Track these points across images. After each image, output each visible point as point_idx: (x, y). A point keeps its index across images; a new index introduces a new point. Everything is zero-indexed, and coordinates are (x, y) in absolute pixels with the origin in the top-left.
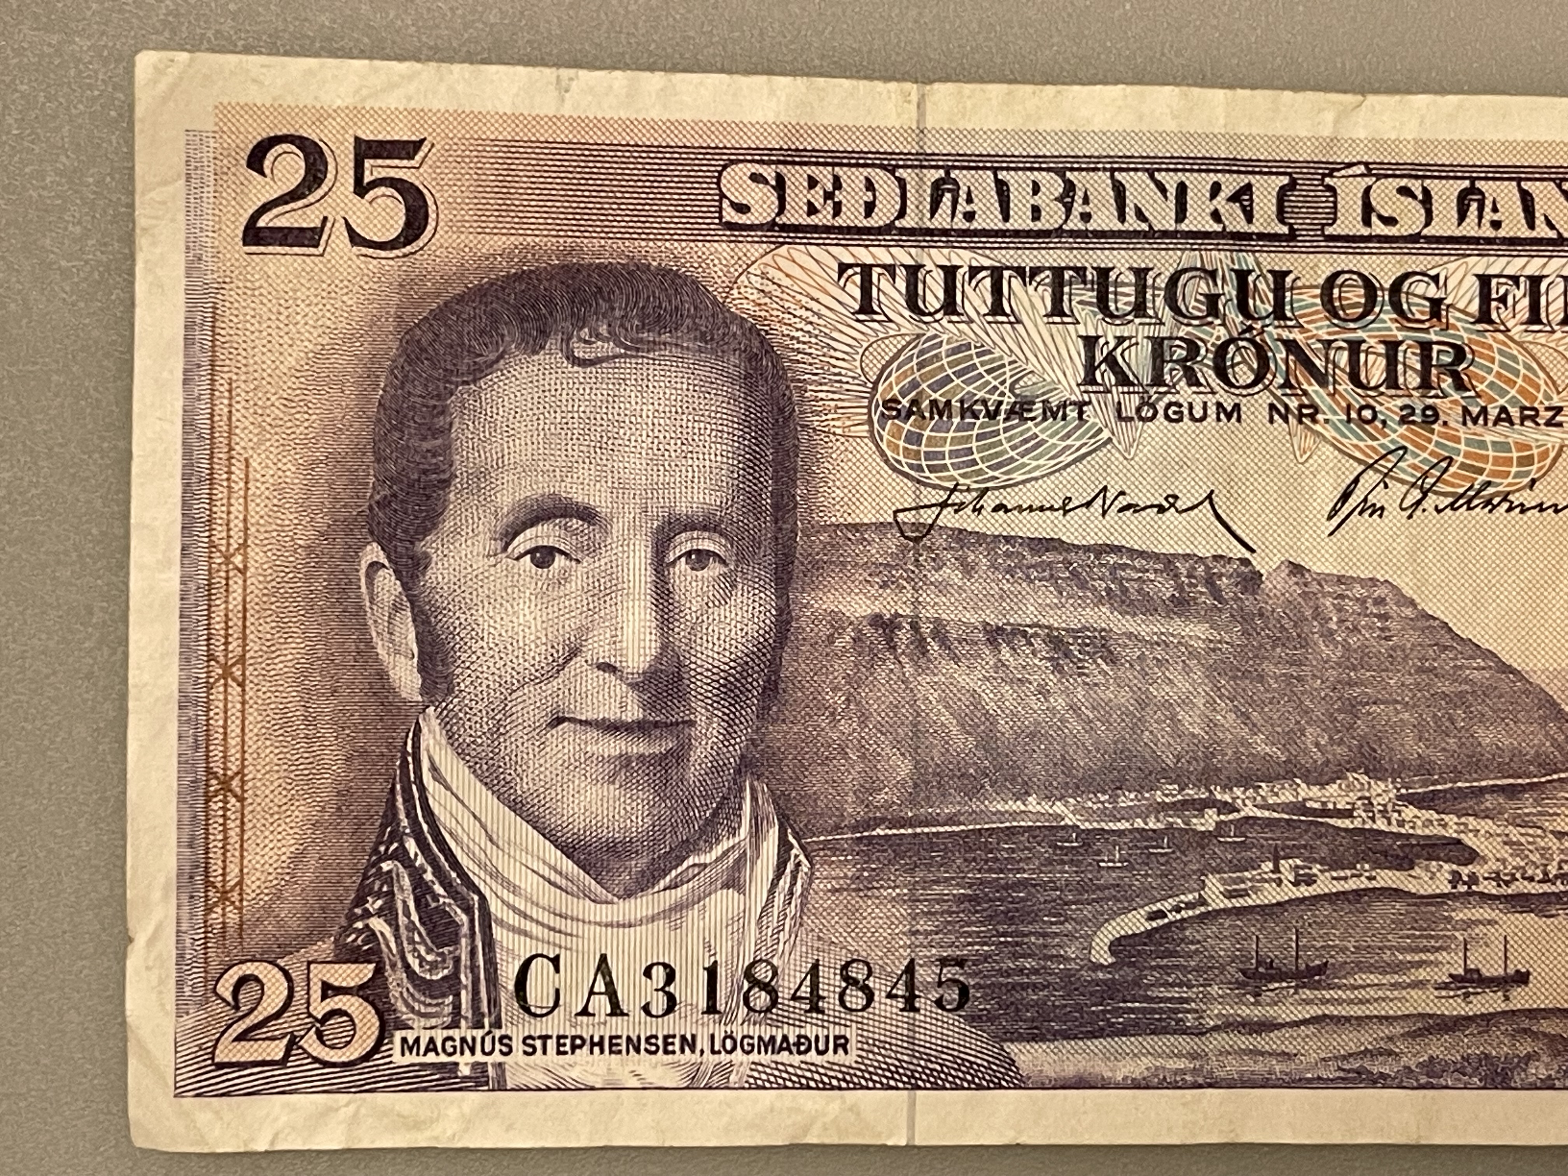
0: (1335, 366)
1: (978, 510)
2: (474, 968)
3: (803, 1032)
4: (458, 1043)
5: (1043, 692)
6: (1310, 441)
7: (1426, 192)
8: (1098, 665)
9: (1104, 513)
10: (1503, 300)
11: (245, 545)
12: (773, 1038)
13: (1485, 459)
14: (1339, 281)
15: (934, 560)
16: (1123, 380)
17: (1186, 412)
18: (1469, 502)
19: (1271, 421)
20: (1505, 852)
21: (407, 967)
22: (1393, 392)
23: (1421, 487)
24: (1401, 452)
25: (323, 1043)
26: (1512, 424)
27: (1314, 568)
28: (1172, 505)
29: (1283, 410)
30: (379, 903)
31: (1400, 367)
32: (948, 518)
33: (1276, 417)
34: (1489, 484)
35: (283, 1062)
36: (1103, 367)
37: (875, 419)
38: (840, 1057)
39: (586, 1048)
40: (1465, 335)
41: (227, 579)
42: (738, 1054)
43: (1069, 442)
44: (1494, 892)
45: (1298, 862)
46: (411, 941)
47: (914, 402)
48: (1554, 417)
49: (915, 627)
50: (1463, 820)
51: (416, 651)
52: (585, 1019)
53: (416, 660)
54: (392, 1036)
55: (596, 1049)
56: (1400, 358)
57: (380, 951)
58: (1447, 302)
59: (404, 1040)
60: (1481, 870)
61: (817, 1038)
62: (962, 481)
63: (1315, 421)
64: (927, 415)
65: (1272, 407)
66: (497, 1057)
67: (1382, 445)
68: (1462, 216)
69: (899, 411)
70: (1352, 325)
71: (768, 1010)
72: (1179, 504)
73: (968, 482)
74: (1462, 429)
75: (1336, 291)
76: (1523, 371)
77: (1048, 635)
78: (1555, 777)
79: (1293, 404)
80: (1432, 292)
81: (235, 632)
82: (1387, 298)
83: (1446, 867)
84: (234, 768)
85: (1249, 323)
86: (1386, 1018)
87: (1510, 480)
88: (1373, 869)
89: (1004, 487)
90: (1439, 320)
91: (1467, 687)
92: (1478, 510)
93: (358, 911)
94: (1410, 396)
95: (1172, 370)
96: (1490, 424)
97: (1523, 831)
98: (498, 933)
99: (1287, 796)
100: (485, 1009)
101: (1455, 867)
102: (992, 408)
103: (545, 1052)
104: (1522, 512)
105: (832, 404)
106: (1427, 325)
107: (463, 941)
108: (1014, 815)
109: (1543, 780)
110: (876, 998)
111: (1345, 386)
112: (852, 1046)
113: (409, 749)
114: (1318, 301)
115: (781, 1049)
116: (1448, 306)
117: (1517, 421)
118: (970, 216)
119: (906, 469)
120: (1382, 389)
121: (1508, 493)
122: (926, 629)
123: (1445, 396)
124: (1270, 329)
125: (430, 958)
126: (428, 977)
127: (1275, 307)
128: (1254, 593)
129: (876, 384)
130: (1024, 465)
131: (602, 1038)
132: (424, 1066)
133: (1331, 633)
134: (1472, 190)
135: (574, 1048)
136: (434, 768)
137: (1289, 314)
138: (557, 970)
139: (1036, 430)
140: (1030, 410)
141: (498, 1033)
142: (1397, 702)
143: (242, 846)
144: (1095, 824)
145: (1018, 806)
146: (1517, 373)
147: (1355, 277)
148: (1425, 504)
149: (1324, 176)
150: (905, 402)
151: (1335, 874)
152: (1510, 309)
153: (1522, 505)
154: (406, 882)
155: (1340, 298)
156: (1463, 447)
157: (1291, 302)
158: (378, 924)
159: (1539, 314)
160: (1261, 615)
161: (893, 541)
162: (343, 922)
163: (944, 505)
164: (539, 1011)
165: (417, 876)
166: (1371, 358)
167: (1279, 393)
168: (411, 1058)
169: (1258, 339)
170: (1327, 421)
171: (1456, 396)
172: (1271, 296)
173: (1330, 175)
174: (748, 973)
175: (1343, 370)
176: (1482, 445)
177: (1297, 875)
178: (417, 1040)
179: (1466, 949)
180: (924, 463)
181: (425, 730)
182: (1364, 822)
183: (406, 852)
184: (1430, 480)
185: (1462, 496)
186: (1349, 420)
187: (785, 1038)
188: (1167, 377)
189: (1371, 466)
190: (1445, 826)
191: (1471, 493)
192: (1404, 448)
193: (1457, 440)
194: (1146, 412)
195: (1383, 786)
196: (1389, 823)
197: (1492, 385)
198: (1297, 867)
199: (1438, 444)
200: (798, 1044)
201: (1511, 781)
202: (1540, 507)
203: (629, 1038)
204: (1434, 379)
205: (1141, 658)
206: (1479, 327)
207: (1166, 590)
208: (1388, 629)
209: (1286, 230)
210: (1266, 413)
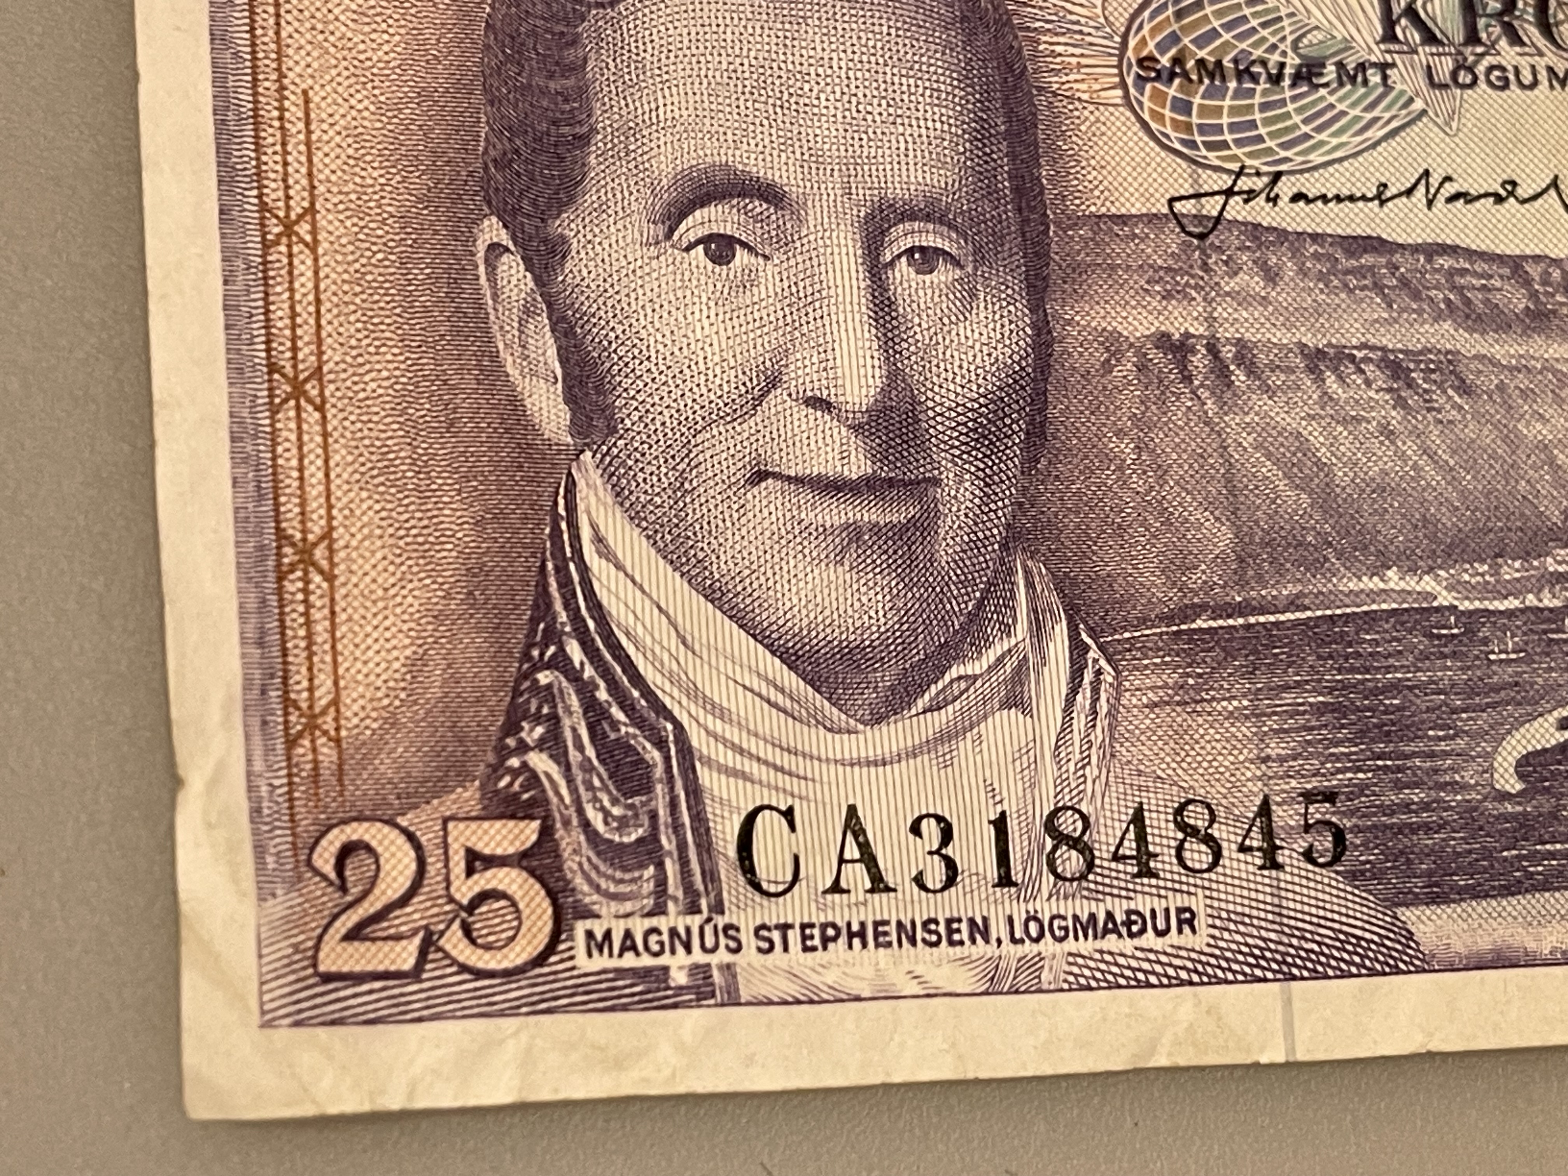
1: (1274, 200)
2: (677, 827)
3: (1132, 905)
4: (665, 938)
5: (1387, 432)
8: (1450, 398)
9: (1430, 203)
11: (311, 210)
12: (1093, 917)
15: (1226, 263)
16: (1430, 38)
17: (1511, 77)
21: (586, 825)
25: (473, 942)
28: (1511, 194)
30: (539, 730)
32: (1236, 209)
35: (416, 974)
36: (1403, 22)
37: (1130, 81)
38: (1187, 939)
39: (843, 940)
41: (290, 256)
42: (1048, 945)
43: (1376, 113)
46: (590, 787)
47: (1177, 61)
49: (1213, 349)
51: (559, 372)
52: (837, 896)
53: (560, 385)
54: (572, 929)
55: (856, 941)
57: (547, 801)
59: (590, 934)
61: (1153, 912)
62: (1248, 162)
64: (1194, 77)
66: (723, 956)
69: (1158, 72)
71: (1083, 877)
72: (1519, 191)
73: (1256, 163)
77: (1382, 360)
81: (306, 333)
84: (316, 529)
89: (1301, 172)
93: (511, 742)
95: (1488, 26)
98: (705, 776)
100: (699, 885)
102: (1274, 71)
103: (786, 949)
105: (1074, 60)
107: (659, 787)
108: (1373, 595)
110: (1225, 853)
112: (1201, 922)
113: (562, 511)
115: (1106, 932)
119: (1177, 146)
122: (1228, 352)
125: (616, 811)
126: (617, 838)
129: (1125, 37)
130: (1322, 143)
131: (863, 925)
132: (621, 973)
135: (826, 941)
136: (599, 539)
138: (792, 827)
139: (1332, 99)
140: (1321, 75)
141: (721, 921)
143: (333, 647)
144: (1477, 604)
145: (1375, 583)
150: (1165, 61)
154: (574, 702)
158: (540, 762)
161: (1173, 239)
162: (491, 758)
163: (1229, 193)
164: (772, 889)
165: (586, 691)
168: (601, 962)
174: (1050, 825)
178: (608, 935)
180: (1199, 139)
181: (581, 484)
183: (568, 660)
187: (1110, 916)
188: (1484, 36)
194: (1464, 77)
200: (1128, 923)
203: (900, 924)
205: (1501, 388)
207: (1519, 301)
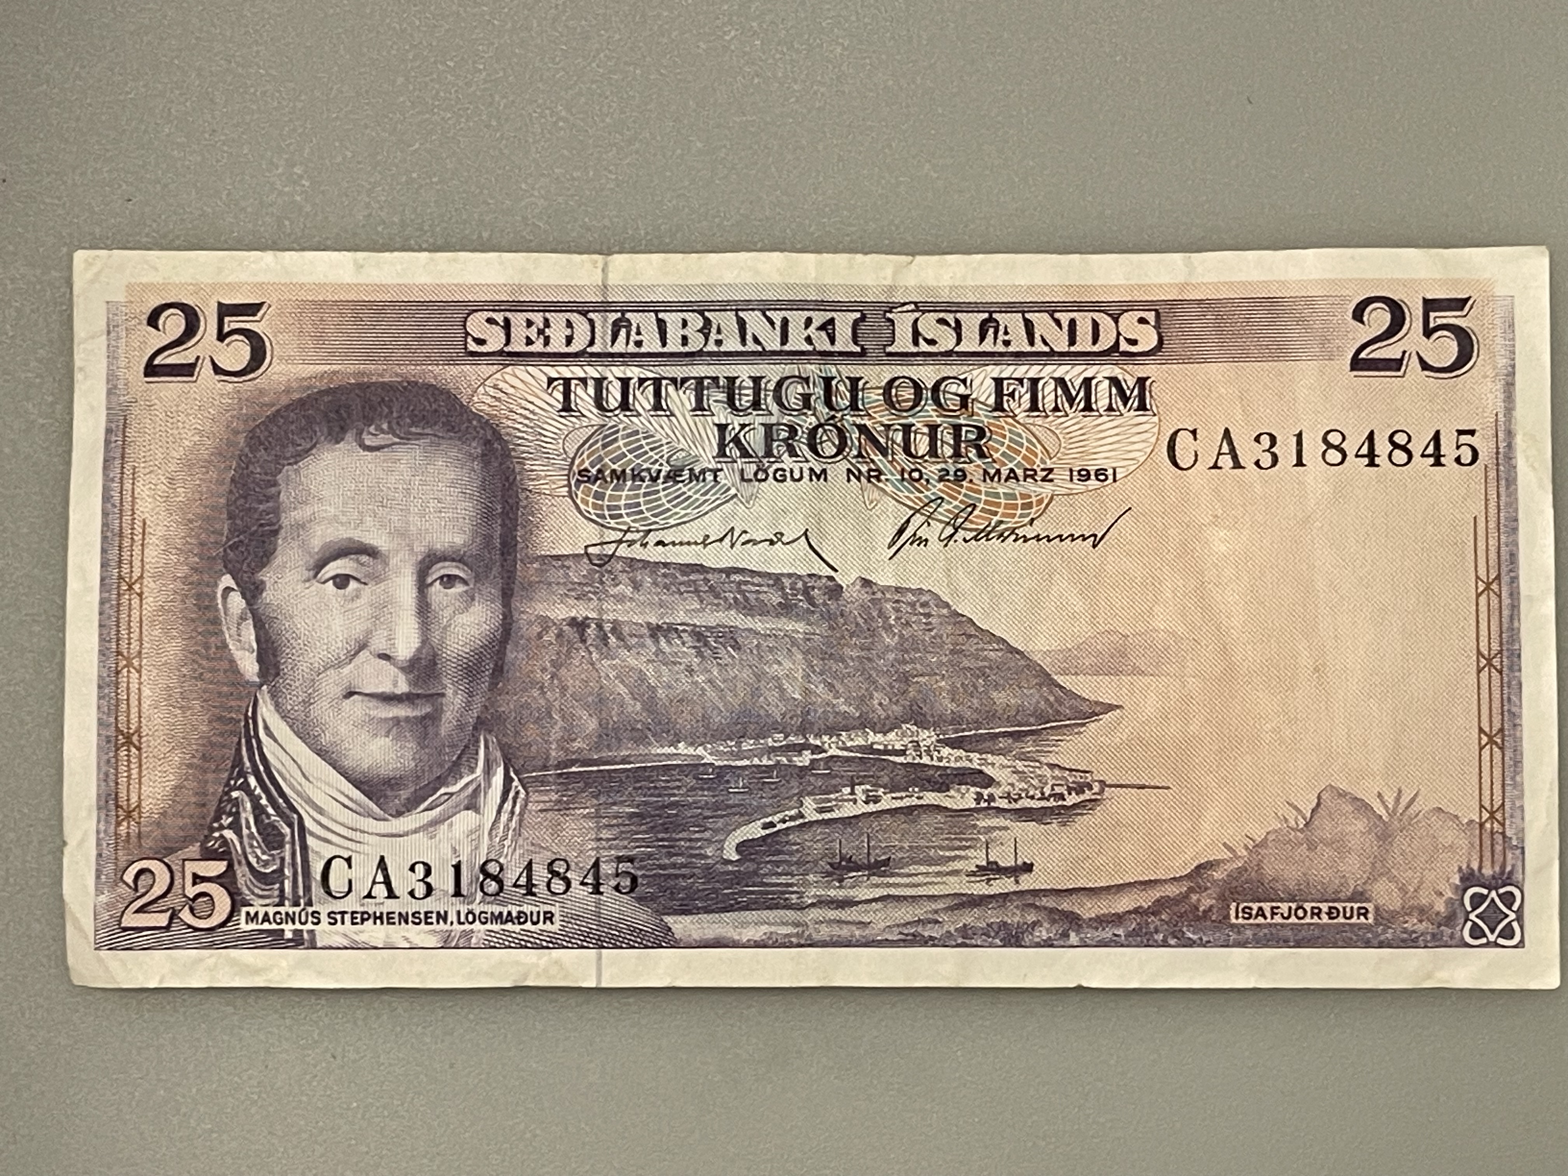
0: (894, 442)
1: (644, 545)
2: (294, 864)
3: (521, 909)
4: (283, 916)
5: (690, 671)
6: (876, 494)
7: (958, 322)
8: (728, 652)
9: (732, 546)
10: (1012, 395)
11: (142, 577)
12: (501, 913)
13: (998, 505)
14: (897, 383)
15: (613, 580)
16: (745, 454)
17: (788, 475)
18: (987, 535)
19: (849, 480)
20: (1014, 779)
21: (249, 864)
22: (934, 460)
23: (954, 525)
24: (939, 501)
25: (194, 914)
26: (1018, 480)
27: (879, 582)
28: (779, 540)
29: (857, 473)
30: (230, 819)
31: (939, 443)
32: (623, 551)
33: (852, 477)
34: (1001, 522)
35: (168, 928)
36: (731, 445)
37: (573, 483)
38: (548, 926)
39: (371, 921)
40: (986, 420)
41: (130, 600)
42: (477, 925)
43: (707, 497)
44: (1006, 807)
45: (868, 787)
46: (252, 846)
47: (600, 471)
48: (1047, 475)
49: (600, 627)
50: (984, 756)
51: (255, 646)
52: (370, 900)
53: (255, 654)
54: (239, 911)
55: (378, 921)
56: (939, 437)
57: (230, 853)
58: (973, 396)
59: (248, 914)
60: (997, 792)
61: (532, 913)
62: (633, 524)
63: (879, 480)
64: (609, 479)
65: (849, 471)
66: (309, 926)
67: (926, 497)
68: (982, 338)
69: (589, 477)
70: (905, 414)
71: (497, 894)
72: (784, 539)
73: (637, 525)
74: (982, 484)
75: (894, 391)
76: (1026, 444)
77: (692, 631)
78: (1048, 725)
79: (864, 469)
80: (962, 390)
81: (135, 636)
82: (929, 395)
83: (972, 789)
84: (134, 728)
85: (832, 413)
86: (933, 896)
87: (1016, 519)
88: (920, 791)
89: (663, 529)
90: (967, 409)
91: (986, 664)
92: (994, 540)
93: (216, 825)
94: (946, 462)
95: (779, 446)
96: (1002, 481)
97: (1026, 763)
98: (310, 841)
99: (860, 741)
100: (301, 893)
101: (978, 790)
102: (654, 475)
103: (343, 923)
104: (1025, 541)
105: (543, 474)
106: (958, 413)
107: (288, 847)
108: (669, 756)
109: (1039, 728)
110: (573, 885)
111: (901, 456)
112: (557, 918)
113: (250, 714)
114: (881, 398)
115: (507, 921)
116: (973, 400)
117: (1021, 478)
118: (639, 344)
119: (594, 517)
120: (927, 458)
121: (1015, 528)
122: (607, 627)
123: (971, 461)
124: (848, 417)
125: (265, 857)
126: (263, 870)
127: (851, 402)
128: (837, 600)
129: (573, 459)
130: (676, 513)
131: (382, 913)
132: (261, 931)
133: (891, 626)
134: (990, 319)
135: (363, 920)
136: (266, 728)
137: (861, 407)
138: (350, 867)
139: (684, 489)
140: (681, 476)
141: (310, 910)
142: (936, 674)
143: (139, 781)
144: (726, 763)
145: (672, 750)
146: (1022, 445)
147: (907, 381)
148: (955, 537)
149: (886, 312)
150: (594, 471)
151: (894, 795)
152: (1017, 401)
153: (1024, 536)
154: (248, 805)
155: (896, 395)
156: (983, 497)
157: (863, 399)
158: (229, 834)
159: (1037, 404)
160: (842, 615)
161: (585, 567)
162: (206, 832)
163: (620, 542)
164: (338, 895)
165: (255, 800)
166: (919, 436)
167: (854, 461)
168: (252, 926)
169: (839, 424)
170: (887, 480)
171: (979, 462)
172: (848, 394)
173: (890, 312)
174: (483, 869)
175: (899, 445)
176: (997, 495)
177: (868, 796)
178: (256, 914)
179: (987, 848)
180: (606, 513)
181: (261, 701)
182: (914, 759)
183: (249, 785)
184: (960, 520)
185: (983, 531)
186: (903, 479)
187: (509, 913)
188: (775, 452)
189: (918, 511)
190: (971, 761)
191: (989, 529)
192: (942, 499)
193: (979, 492)
194: (761, 476)
195: (927, 734)
196: (932, 759)
197: (1004, 454)
198: (868, 790)
199: (965, 495)
200: (518, 918)
201: (1017, 729)
202: (1038, 538)
203: (400, 914)
204: (963, 450)
205: (758, 646)
206: (996, 414)
207: (776, 598)
208: (930, 623)
209: (858, 349)
210: (845, 475)
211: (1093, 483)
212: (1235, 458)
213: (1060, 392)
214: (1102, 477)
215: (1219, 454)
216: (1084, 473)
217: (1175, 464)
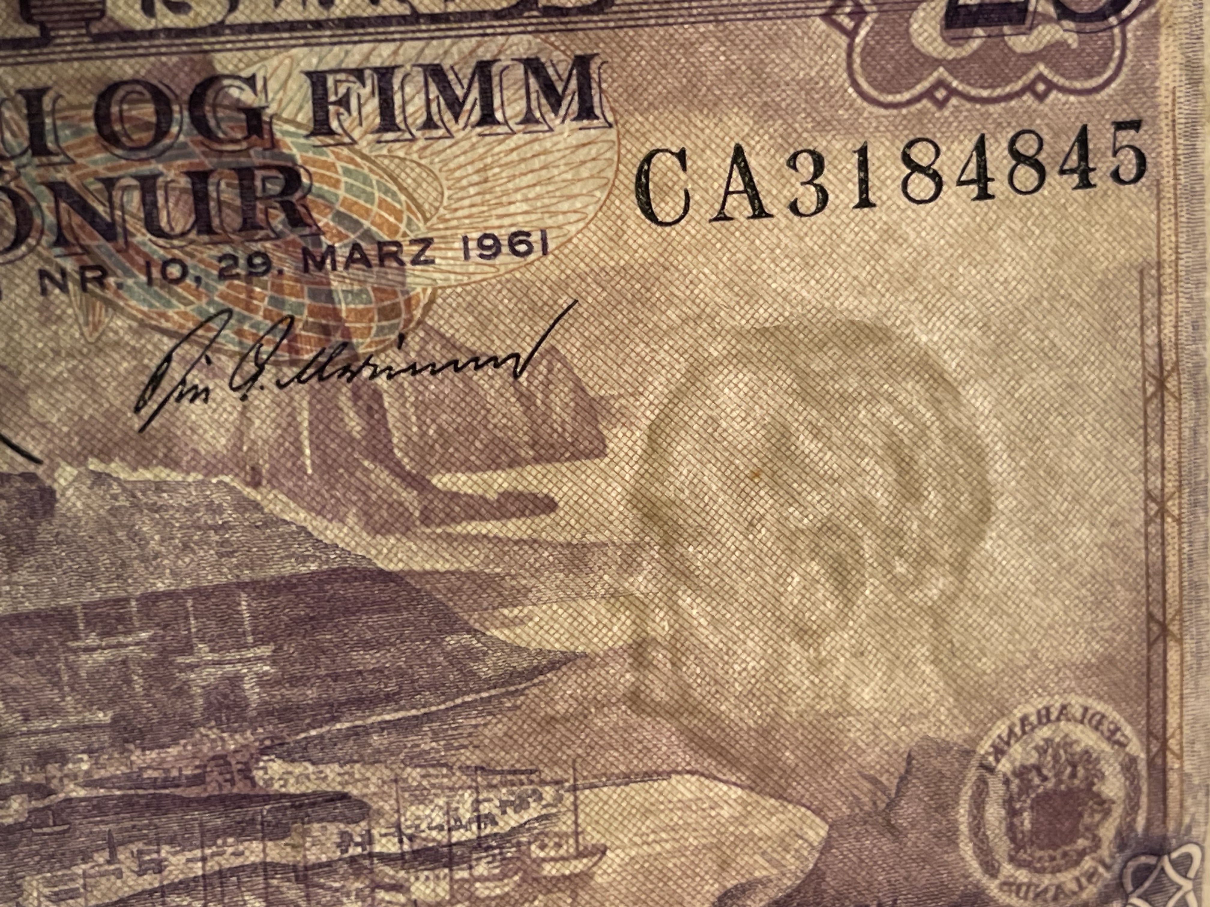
0: (125, 211)
6: (102, 312)
10: (344, 102)
13: (337, 315)
14: (121, 93)
18: (320, 371)
19: (44, 293)
22: (206, 238)
23: (256, 358)
24: (225, 316)
26: (369, 265)
27: (125, 478)
29: (58, 276)
31: (213, 205)
33: (50, 286)
34: (345, 346)
40: (298, 154)
44: (395, 849)
45: (140, 845)
48: (423, 251)
50: (347, 767)
56: (212, 193)
58: (269, 111)
60: (376, 826)
63: (103, 286)
65: (43, 274)
67: (198, 310)
70: (143, 155)
74: (304, 279)
75: (114, 110)
76: (378, 195)
78: (458, 701)
79: (72, 265)
80: (248, 99)
82: (186, 113)
83: (332, 828)
87: (371, 338)
88: (238, 842)
90: (261, 136)
92: (334, 379)
96: (340, 268)
97: (423, 772)
99: (117, 768)
101: (343, 827)
104: (389, 378)
106: (244, 145)
109: (442, 707)
111: (141, 236)
114: (91, 125)
116: (272, 117)
121: (371, 355)
123: (278, 237)
124: (28, 169)
127: (31, 139)
128: (47, 515)
133: (155, 555)
137: (53, 147)
146: (370, 198)
147: (139, 88)
148: (262, 380)
151: (191, 855)
152: (355, 114)
153: (390, 368)
155: (121, 119)
156: (307, 302)
157: (54, 130)
159: (393, 116)
166: (172, 196)
167: (51, 254)
170: (120, 286)
171: (292, 237)
172: (24, 125)
175: (133, 216)
176: (332, 296)
177: (141, 862)
182: (220, 786)
184: (266, 349)
185: (310, 364)
189: (186, 338)
190: (325, 779)
191: (323, 359)
192: (228, 311)
195: (241, 740)
198: (141, 852)
199: (272, 301)
201: (404, 714)
202: (413, 369)
204: (261, 216)
206: (316, 141)
208: (227, 541)
209: (34, 31)
210: (35, 283)
211: (505, 258)
212: (754, 197)
213: (434, 92)
214: (522, 248)
215: (727, 193)
216: (488, 242)
217: (652, 216)
